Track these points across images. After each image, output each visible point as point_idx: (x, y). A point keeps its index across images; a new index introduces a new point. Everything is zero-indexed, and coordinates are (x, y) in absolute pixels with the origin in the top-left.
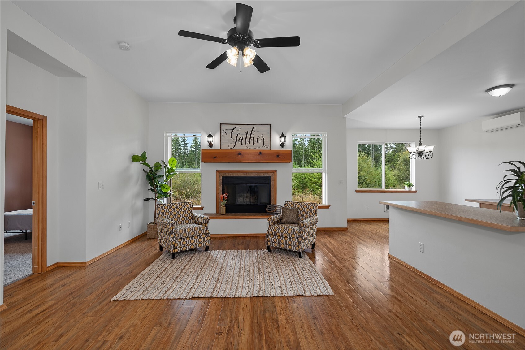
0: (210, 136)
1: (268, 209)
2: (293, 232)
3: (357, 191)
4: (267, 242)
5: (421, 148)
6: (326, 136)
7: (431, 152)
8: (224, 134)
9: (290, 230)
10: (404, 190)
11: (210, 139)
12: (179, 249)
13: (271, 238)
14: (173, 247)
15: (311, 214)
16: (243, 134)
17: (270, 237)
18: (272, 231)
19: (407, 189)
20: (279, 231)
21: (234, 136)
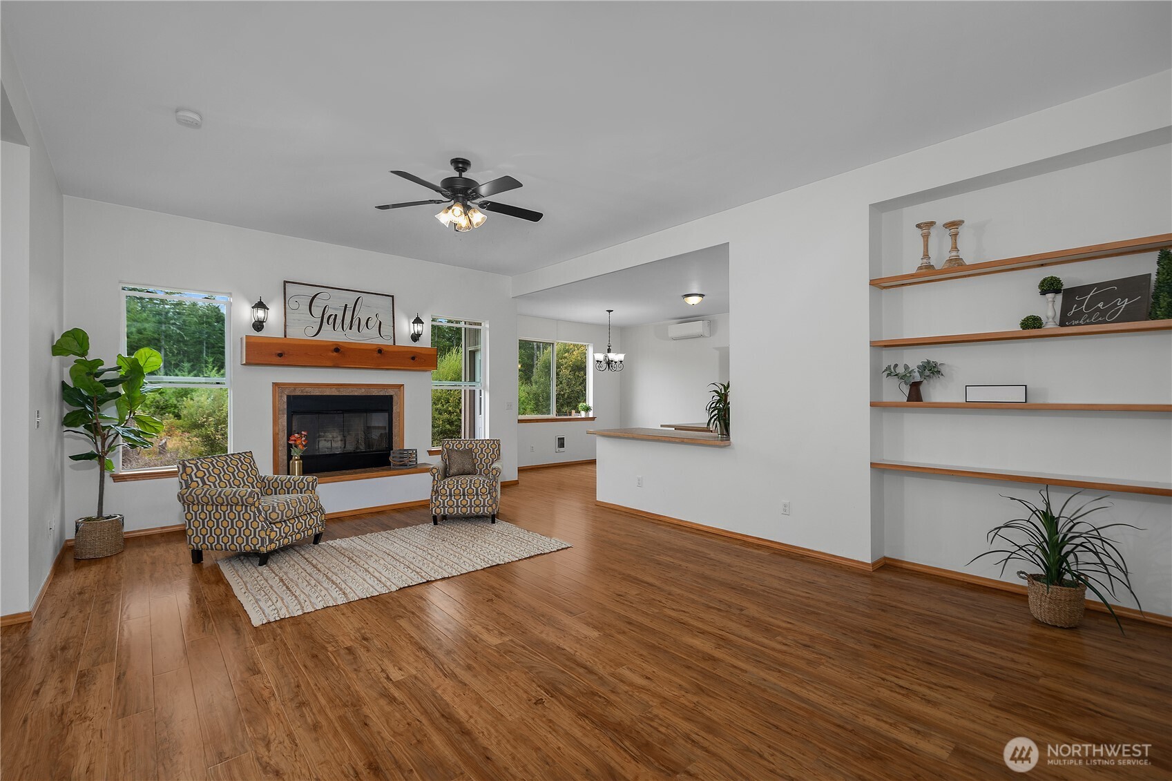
0: (260, 305)
1: (394, 459)
2: (483, 485)
4: (434, 509)
5: (612, 356)
6: (488, 326)
7: (621, 362)
8: (292, 304)
9: (478, 482)
10: (580, 417)
11: (260, 314)
12: (277, 542)
13: (442, 501)
14: (267, 540)
15: (493, 456)
16: (335, 309)
17: (439, 499)
18: (446, 487)
19: (583, 414)
20: (457, 486)
21: (317, 312)
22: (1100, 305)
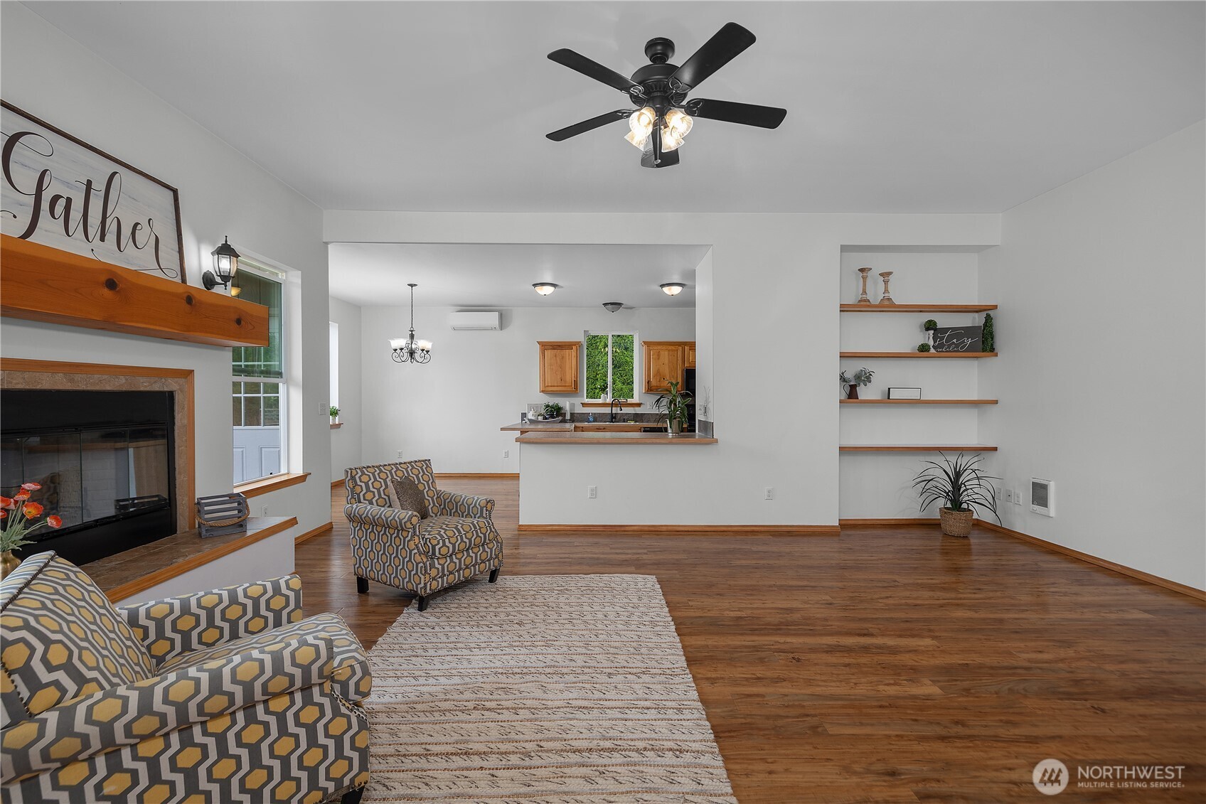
16: (66, 183)
21: (25, 178)
22: (955, 341)
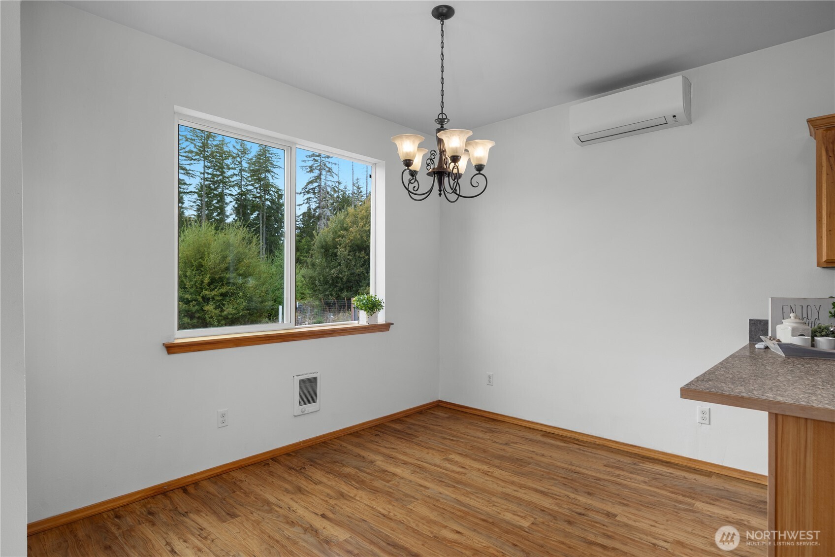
3: (172, 348)
19: (363, 318)
